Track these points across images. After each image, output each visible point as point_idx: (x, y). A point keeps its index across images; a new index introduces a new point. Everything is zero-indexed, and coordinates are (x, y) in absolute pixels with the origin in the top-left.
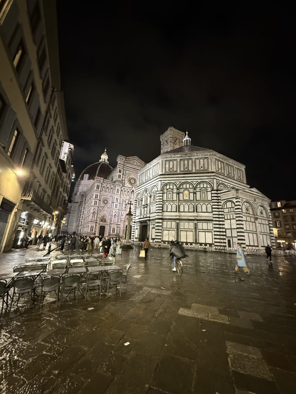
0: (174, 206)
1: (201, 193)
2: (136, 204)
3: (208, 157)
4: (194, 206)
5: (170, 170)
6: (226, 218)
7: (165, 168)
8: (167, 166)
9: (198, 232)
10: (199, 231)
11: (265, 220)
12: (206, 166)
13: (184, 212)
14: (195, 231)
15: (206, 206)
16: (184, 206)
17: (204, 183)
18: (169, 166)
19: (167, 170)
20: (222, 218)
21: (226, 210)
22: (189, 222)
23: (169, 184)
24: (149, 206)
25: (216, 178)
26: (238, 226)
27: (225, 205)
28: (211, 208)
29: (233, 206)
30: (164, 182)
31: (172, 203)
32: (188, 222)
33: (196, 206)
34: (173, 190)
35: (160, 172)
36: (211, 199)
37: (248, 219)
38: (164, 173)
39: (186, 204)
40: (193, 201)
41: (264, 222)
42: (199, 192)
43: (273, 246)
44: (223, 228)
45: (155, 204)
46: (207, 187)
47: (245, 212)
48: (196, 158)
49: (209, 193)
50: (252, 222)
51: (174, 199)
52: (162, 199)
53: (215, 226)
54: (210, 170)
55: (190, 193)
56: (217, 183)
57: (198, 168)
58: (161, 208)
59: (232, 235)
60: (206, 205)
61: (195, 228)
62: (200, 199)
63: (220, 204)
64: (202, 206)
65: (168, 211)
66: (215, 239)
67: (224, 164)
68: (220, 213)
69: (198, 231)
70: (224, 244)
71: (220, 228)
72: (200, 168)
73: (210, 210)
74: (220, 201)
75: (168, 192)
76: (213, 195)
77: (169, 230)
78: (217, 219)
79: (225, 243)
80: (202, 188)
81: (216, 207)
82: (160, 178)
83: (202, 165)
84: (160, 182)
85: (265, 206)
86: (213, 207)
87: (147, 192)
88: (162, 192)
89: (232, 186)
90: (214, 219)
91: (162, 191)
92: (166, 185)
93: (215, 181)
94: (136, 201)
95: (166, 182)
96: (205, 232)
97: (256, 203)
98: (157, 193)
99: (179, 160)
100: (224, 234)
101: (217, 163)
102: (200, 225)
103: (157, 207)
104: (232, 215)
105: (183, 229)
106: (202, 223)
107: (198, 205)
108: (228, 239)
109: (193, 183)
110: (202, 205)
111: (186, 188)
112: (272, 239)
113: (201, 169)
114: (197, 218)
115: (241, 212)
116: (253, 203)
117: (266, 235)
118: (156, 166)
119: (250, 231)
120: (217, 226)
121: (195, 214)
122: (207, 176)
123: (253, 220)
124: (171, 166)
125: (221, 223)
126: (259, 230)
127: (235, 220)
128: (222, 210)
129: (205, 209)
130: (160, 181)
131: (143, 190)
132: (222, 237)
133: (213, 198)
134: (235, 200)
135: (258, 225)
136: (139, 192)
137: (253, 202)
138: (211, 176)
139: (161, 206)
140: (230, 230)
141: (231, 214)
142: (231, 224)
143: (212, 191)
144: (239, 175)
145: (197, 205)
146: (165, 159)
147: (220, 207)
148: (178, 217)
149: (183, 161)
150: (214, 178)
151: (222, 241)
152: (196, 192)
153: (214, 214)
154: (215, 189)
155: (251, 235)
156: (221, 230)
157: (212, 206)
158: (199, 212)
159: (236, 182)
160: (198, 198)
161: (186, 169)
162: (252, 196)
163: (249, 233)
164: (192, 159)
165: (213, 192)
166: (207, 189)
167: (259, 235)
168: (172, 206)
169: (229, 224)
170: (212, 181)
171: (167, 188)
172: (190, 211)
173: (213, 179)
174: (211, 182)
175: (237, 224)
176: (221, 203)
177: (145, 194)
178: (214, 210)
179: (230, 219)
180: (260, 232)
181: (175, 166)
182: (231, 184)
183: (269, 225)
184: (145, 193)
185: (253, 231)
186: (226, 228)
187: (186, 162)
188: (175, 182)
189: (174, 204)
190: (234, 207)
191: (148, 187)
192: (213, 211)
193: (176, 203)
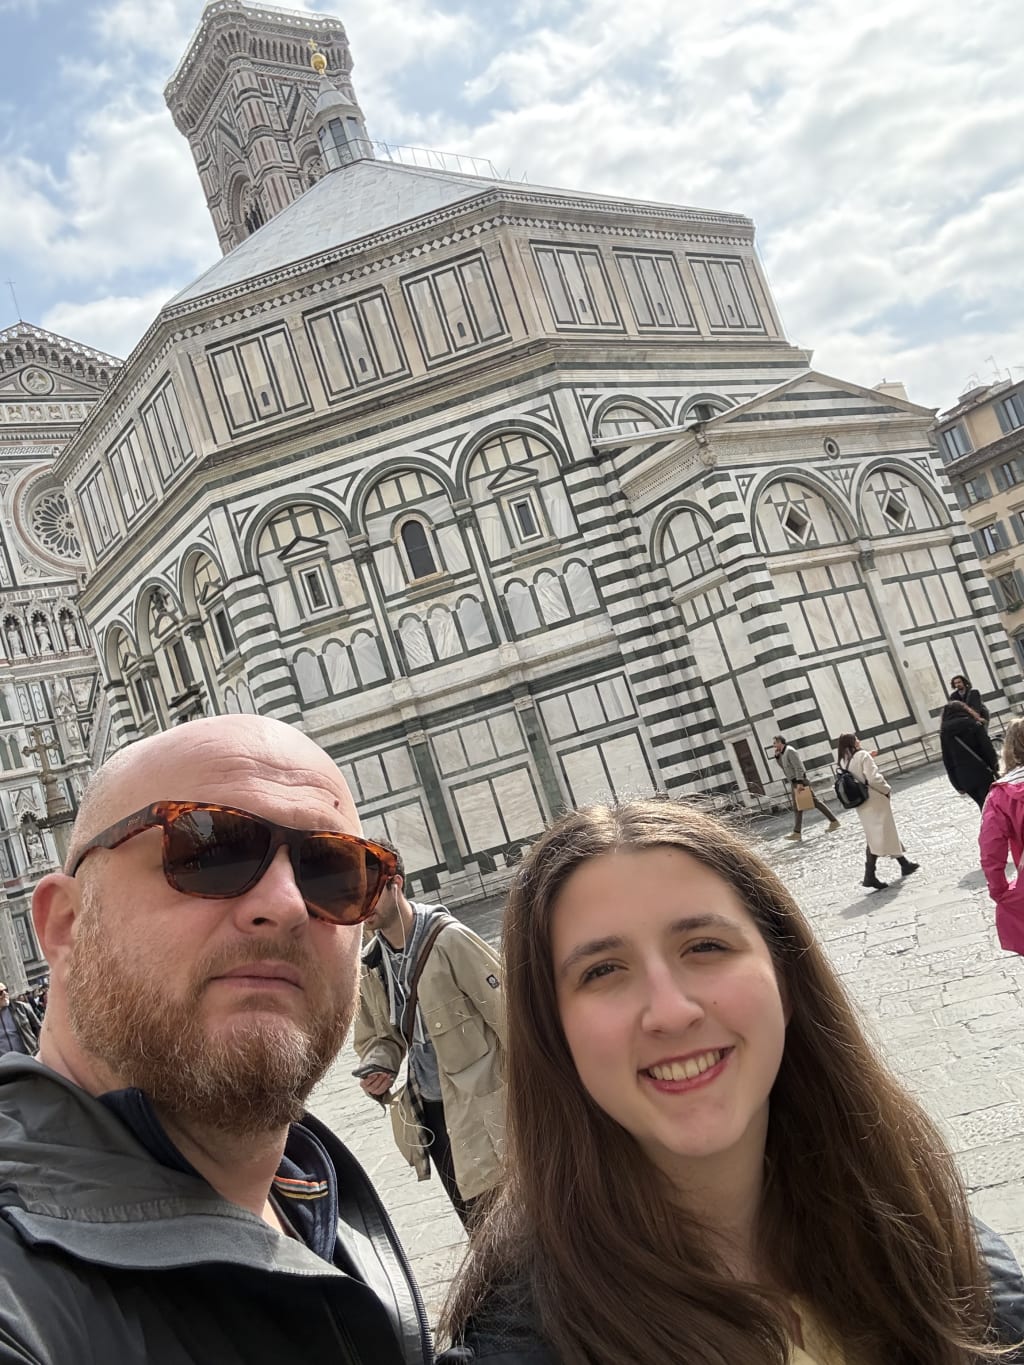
0: (364, 645)
1: (506, 507)
2: (124, 705)
3: (478, 244)
4: (485, 605)
5: (264, 410)
6: (690, 620)
7: (224, 401)
8: (232, 386)
9: (556, 762)
10: (560, 754)
11: (927, 546)
12: (485, 312)
13: (438, 663)
14: (536, 760)
15: (555, 580)
16: (426, 625)
17: (504, 439)
18: (246, 382)
19: (242, 415)
20: (668, 625)
21: (678, 571)
22: (486, 718)
23: (286, 514)
24: (208, 697)
25: (566, 376)
26: (760, 648)
27: (662, 536)
28: (592, 587)
29: (706, 532)
30: (250, 510)
31: (344, 635)
32: (480, 720)
33: (501, 601)
34: (325, 544)
35: (196, 447)
36: (575, 531)
37: (816, 580)
38: (225, 441)
39: (438, 611)
40: (473, 576)
41: (920, 562)
42: (494, 506)
43: (1006, 682)
44: (688, 685)
45: (243, 675)
46: (531, 458)
47: (787, 548)
48: (402, 278)
49: (554, 494)
50: (845, 590)
51: (349, 604)
52: (276, 627)
53: (638, 689)
54: (519, 337)
55: (440, 526)
56: (584, 413)
57: (437, 345)
58: (288, 690)
59: (745, 712)
60: (554, 574)
61: (532, 738)
62: (508, 552)
63: (632, 542)
64: (532, 589)
65: (336, 692)
66: (664, 763)
67: (601, 263)
68: (650, 598)
69: (553, 750)
70: (724, 778)
71: (675, 690)
72: (449, 339)
73: (585, 599)
74: (627, 523)
75: (295, 571)
76: (579, 498)
77: (381, 812)
78: (643, 643)
79: (726, 767)
80: (503, 472)
81: (616, 567)
82: (209, 487)
83: (456, 315)
84: (218, 518)
85: (905, 458)
86: (602, 571)
87: (170, 608)
88: (255, 581)
89: (685, 393)
90: (626, 648)
91: (253, 573)
92: (270, 523)
93: (565, 397)
94: (118, 683)
95: (261, 501)
96: (597, 743)
97: (840, 461)
98: (227, 593)
99: (294, 320)
100: (706, 715)
101: (550, 272)
102: (556, 713)
103: (257, 693)
104: (715, 591)
105: (465, 770)
106: (566, 692)
107: (506, 591)
108: (735, 740)
109: (438, 457)
110: (530, 582)
111: (404, 503)
112: (993, 648)
113: (459, 343)
114: (530, 676)
115: (758, 554)
116: (821, 470)
117: (947, 634)
118: (160, 403)
119: (841, 647)
120: (655, 683)
121: (508, 654)
122: (507, 384)
123: (846, 575)
124: (260, 380)
125: (670, 656)
126: (897, 620)
127: (735, 617)
128: (658, 575)
129: (555, 601)
130: (214, 506)
131: (132, 596)
132: (698, 740)
133: (583, 518)
134: (702, 496)
135: (882, 593)
136: (113, 615)
137: (826, 463)
138: (530, 376)
139: (282, 672)
140: (730, 682)
141: (708, 587)
142: (723, 645)
143: (565, 470)
144: (726, 298)
145: (500, 592)
146: (203, 340)
147: (638, 560)
148: (409, 713)
149: (325, 320)
150: (554, 383)
151: (705, 762)
152: (473, 515)
153: (616, 620)
154: (582, 451)
155: (851, 671)
156: (684, 698)
157: (591, 569)
158: (527, 635)
159: (708, 356)
160: (497, 548)
161: (364, 369)
162: (809, 432)
163: (833, 663)
164: (380, 286)
165: (572, 479)
166: (534, 472)
167: (903, 654)
168: (349, 649)
169: (716, 652)
170: (547, 407)
171: (284, 542)
172: (470, 648)
173: (548, 391)
174: (545, 413)
175: (755, 637)
176: (637, 531)
177: (158, 622)
178: (608, 591)
179: (713, 618)
180: (903, 633)
181: (286, 376)
182: (676, 384)
183: (956, 568)
184: (156, 613)
185: (862, 642)
186: (705, 679)
187: (349, 322)
188: (320, 486)
189: (364, 635)
190: (711, 539)
191: (156, 572)
192: (604, 602)
193: (369, 625)
